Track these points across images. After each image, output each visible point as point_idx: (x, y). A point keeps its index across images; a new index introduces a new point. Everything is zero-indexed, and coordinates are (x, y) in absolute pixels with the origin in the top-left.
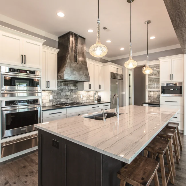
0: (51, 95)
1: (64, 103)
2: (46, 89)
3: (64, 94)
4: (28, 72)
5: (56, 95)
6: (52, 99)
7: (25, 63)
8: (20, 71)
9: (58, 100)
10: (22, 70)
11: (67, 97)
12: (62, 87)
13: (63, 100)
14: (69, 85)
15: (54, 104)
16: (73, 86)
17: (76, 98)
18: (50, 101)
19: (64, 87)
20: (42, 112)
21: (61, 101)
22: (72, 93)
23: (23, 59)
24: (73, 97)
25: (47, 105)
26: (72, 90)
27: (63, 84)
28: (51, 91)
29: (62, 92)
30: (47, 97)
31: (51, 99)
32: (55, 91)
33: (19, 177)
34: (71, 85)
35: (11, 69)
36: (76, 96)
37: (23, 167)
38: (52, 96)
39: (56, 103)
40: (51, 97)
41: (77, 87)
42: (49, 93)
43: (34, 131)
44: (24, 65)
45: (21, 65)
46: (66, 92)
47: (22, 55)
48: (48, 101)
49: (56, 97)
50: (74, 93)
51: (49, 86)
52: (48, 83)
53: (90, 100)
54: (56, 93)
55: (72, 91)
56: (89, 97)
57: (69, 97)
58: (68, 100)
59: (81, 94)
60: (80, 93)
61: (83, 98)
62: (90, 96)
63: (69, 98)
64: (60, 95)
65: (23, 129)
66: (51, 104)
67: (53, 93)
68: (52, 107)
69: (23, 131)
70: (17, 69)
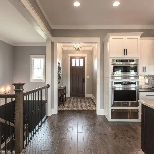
2: (143, 73)
4: (128, 61)
5: (151, 79)
6: (148, 82)
7: (126, 55)
8: (123, 61)
9: (153, 83)
10: (124, 60)
15: (149, 87)
18: (146, 84)
20: (140, 93)
23: (125, 52)
25: (143, 87)
28: (147, 75)
30: (143, 81)
31: (146, 82)
32: (151, 75)
33: (124, 136)
35: (117, 60)
37: (126, 130)
38: (148, 79)
39: (151, 86)
40: (147, 81)
42: (145, 77)
43: (130, 106)
44: (126, 56)
45: (124, 56)
47: (124, 49)
48: (144, 84)
49: (152, 81)
51: (145, 71)
52: (144, 68)
54: (152, 77)
65: (125, 103)
66: (147, 87)
67: (149, 77)
68: (147, 89)
69: (124, 104)
70: (121, 60)
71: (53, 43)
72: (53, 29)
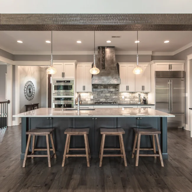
0: (92, 95)
1: (103, 102)
3: (104, 95)
4: (66, 82)
6: (93, 98)
7: (64, 77)
9: (98, 99)
11: (106, 98)
12: (102, 90)
13: (102, 100)
14: (108, 88)
16: (114, 88)
17: (116, 99)
18: (91, 100)
19: (104, 89)
21: (101, 100)
22: (111, 94)
23: (63, 75)
24: (113, 98)
25: (89, 102)
26: (112, 91)
27: (102, 87)
28: (92, 92)
29: (102, 93)
30: (89, 97)
34: (111, 87)
36: (117, 97)
39: (96, 102)
41: (117, 89)
42: (90, 94)
46: (105, 93)
47: (62, 73)
48: (90, 100)
49: (97, 97)
50: (114, 94)
53: (134, 101)
54: (96, 94)
55: (111, 93)
56: (133, 99)
57: (108, 97)
58: (108, 100)
59: (123, 95)
60: (121, 95)
61: (125, 99)
62: (134, 97)
63: (108, 99)
64: (100, 95)
66: (92, 102)
67: (94, 94)
71: (14, 67)
72: (14, 55)
